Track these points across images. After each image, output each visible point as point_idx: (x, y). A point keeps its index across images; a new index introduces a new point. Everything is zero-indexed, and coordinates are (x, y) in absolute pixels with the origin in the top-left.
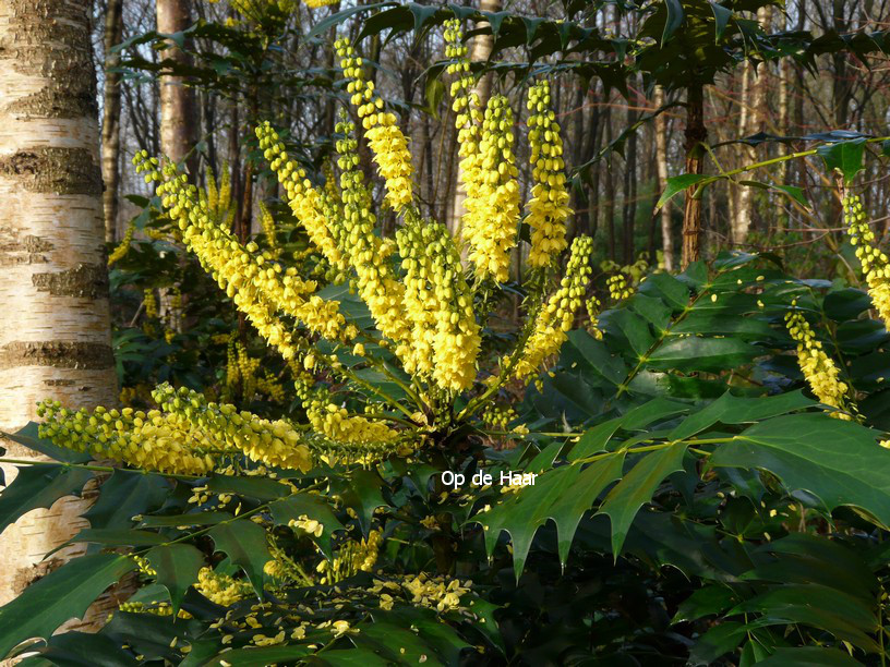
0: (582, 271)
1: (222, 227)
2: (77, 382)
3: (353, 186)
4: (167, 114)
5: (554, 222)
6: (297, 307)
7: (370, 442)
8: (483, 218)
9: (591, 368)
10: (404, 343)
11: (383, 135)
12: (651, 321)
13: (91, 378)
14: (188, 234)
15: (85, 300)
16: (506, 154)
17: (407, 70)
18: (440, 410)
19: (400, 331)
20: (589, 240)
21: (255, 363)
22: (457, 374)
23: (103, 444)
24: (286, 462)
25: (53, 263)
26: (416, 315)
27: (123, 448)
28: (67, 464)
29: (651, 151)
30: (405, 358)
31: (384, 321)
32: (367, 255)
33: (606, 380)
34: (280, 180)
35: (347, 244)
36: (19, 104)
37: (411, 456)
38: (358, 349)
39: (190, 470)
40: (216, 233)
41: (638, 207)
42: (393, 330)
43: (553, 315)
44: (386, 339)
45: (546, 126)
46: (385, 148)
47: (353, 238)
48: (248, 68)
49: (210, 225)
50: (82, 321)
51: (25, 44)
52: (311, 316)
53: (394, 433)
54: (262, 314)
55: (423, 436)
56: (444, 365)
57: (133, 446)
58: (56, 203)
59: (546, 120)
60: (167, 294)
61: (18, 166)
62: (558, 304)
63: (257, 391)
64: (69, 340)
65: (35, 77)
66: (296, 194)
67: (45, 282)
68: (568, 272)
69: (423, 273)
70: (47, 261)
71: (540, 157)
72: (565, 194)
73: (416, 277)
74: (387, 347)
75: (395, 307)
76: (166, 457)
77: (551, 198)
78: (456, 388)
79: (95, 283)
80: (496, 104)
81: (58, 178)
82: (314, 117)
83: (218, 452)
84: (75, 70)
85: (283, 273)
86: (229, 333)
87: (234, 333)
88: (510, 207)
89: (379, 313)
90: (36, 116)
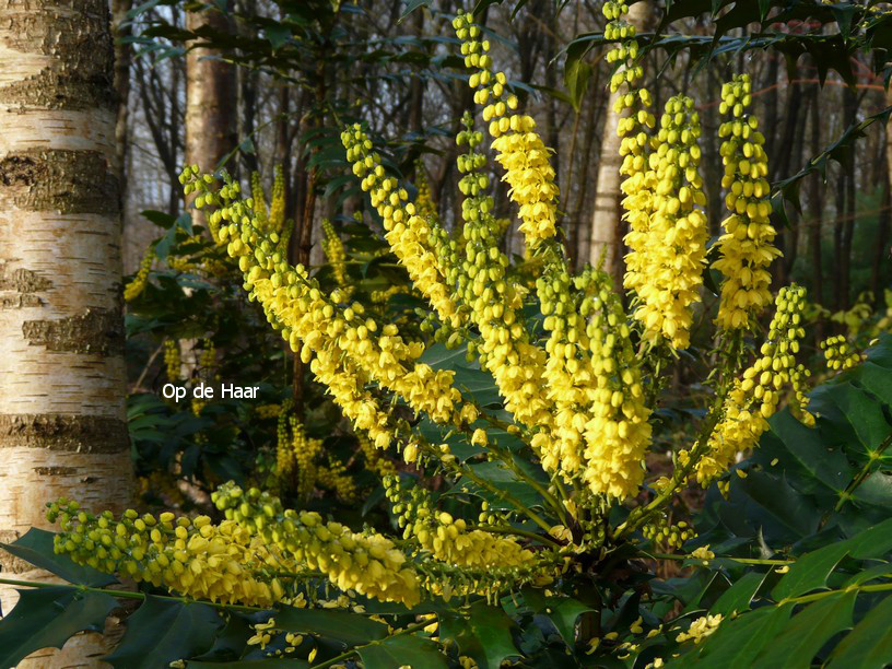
0: (791, 334)
1: (299, 268)
2: (79, 470)
3: (479, 217)
4: (196, 96)
5: (753, 268)
6: (396, 378)
7: (497, 567)
8: (655, 261)
9: (799, 466)
10: (542, 430)
11: (518, 145)
12: (885, 402)
13: (99, 465)
14: (251, 278)
15: (92, 358)
16: (690, 175)
17: (526, 33)
18: (591, 525)
19: (538, 413)
20: (801, 292)
21: (314, 445)
22: (618, 475)
23: (138, 562)
24: (386, 594)
25: (52, 306)
26: (562, 393)
27: (163, 568)
28: (82, 587)
29: (876, 145)
30: (543, 450)
31: (516, 400)
32: (496, 311)
33: (821, 485)
34: (374, 204)
35: (468, 295)
36: (13, 91)
37: (551, 587)
38: (478, 436)
39: (251, 600)
40: (291, 278)
41: (857, 226)
42: (529, 412)
43: (748, 394)
44: (519, 423)
45: (745, 136)
46: (519, 162)
47: (477, 287)
48: (314, 37)
49: (283, 266)
50: (89, 387)
51: (22, 10)
52: (415, 390)
53: (529, 554)
54: (348, 387)
55: (567, 559)
56: (600, 463)
57: (177, 566)
58: (57, 225)
59: (746, 129)
60: (195, 347)
61: (8, 175)
62: (756, 379)
63: (319, 485)
64: (70, 411)
65: (33, 55)
66: (395, 223)
67: (38, 333)
68: (771, 335)
69: (572, 336)
70: (43, 304)
71: (737, 178)
72: (770, 230)
73: (563, 342)
74: (518, 434)
75: (533, 381)
76: (220, 582)
77: (751, 234)
78: (616, 495)
79: (107, 335)
80: (677, 107)
81: (60, 191)
82: (393, 97)
83: (288, 575)
84: (87, 45)
85: (379, 333)
86: (279, 403)
87: (288, 403)
88: (695, 247)
89: (510, 389)
90: (33, 107)
